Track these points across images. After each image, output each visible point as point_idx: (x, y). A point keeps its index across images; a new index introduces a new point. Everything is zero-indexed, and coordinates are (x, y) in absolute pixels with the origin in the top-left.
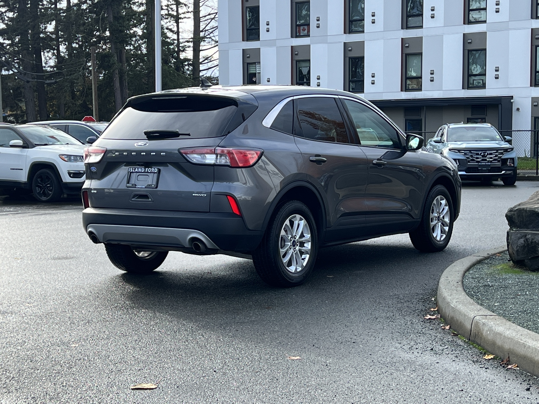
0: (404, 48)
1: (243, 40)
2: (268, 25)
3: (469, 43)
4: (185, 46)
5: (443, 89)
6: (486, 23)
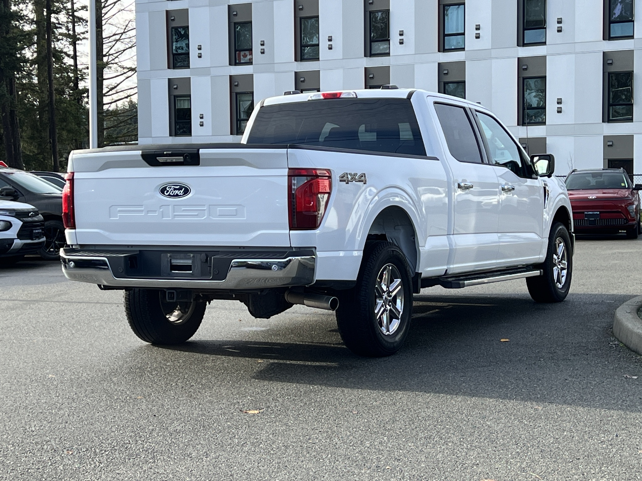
0: (368, 79)
1: (169, 68)
2: (200, 49)
3: (444, 74)
4: (84, 73)
6: (464, 51)
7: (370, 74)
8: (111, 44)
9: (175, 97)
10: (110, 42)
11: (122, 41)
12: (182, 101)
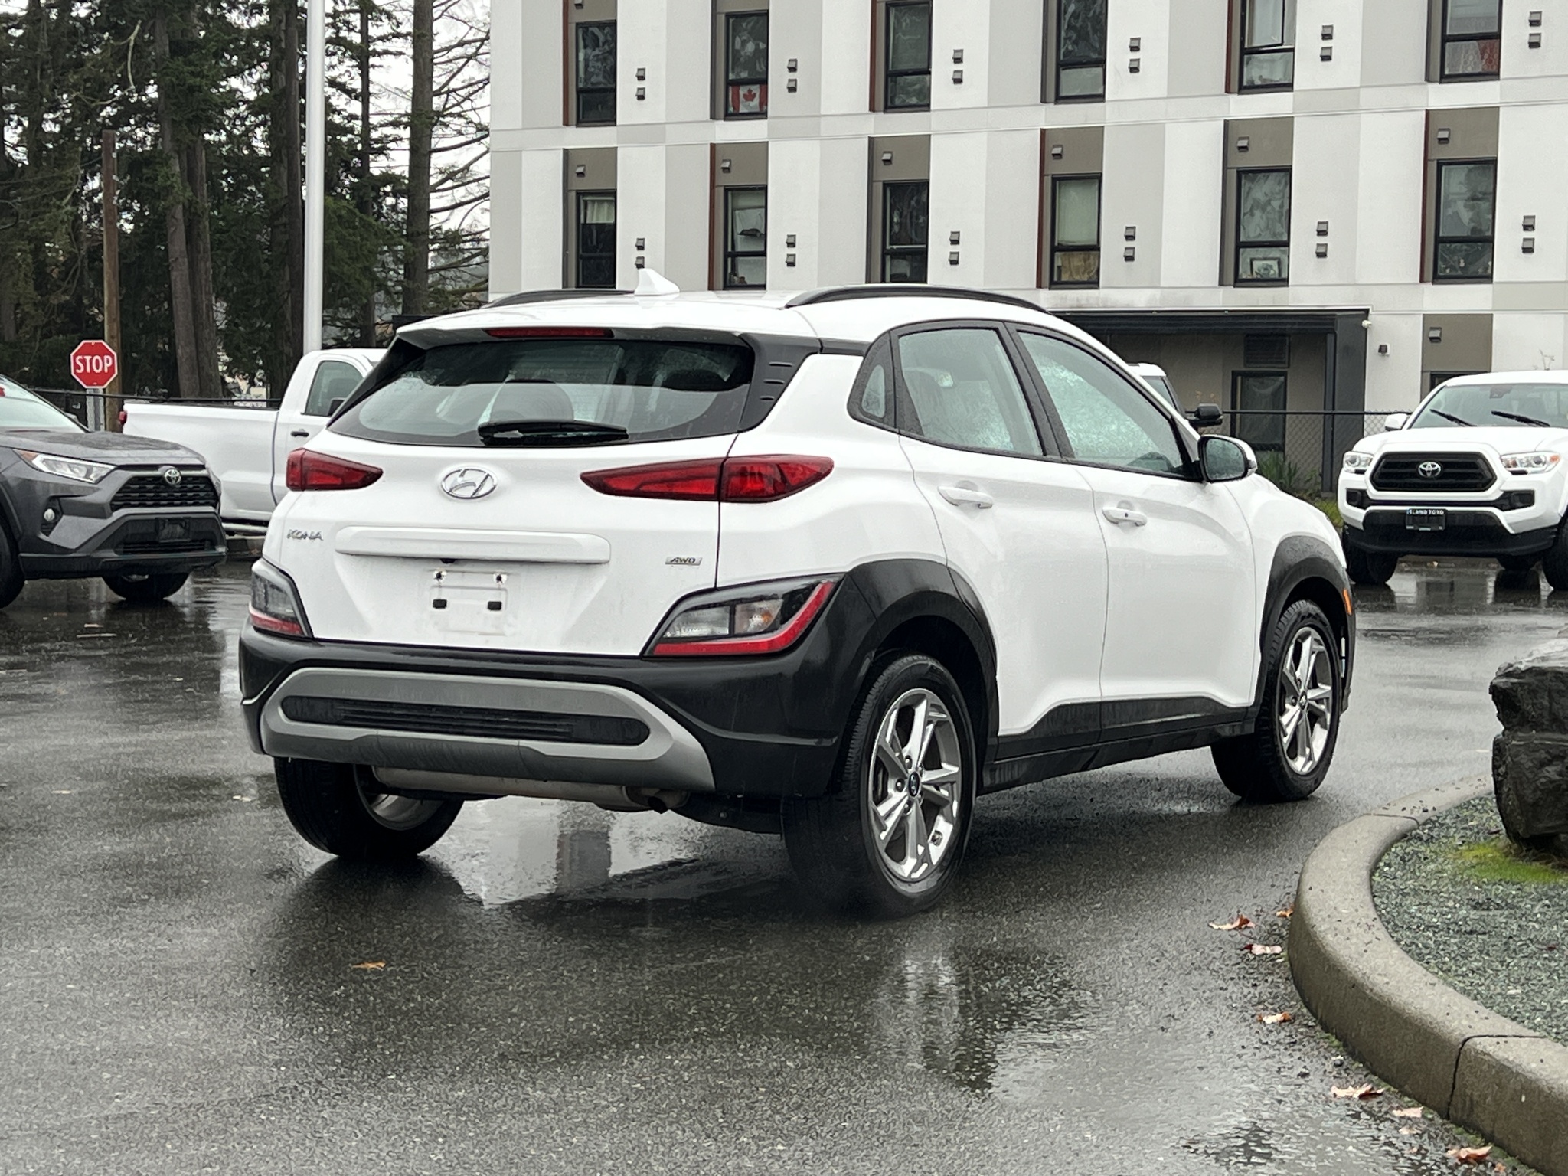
0: (1048, 158)
1: (566, 123)
3: (1240, 148)
4: (387, 136)
5: (1163, 284)
6: (1292, 91)
7: (1054, 146)
8: (453, 66)
9: (579, 194)
10: (450, 61)
11: (479, 57)
12: (596, 205)
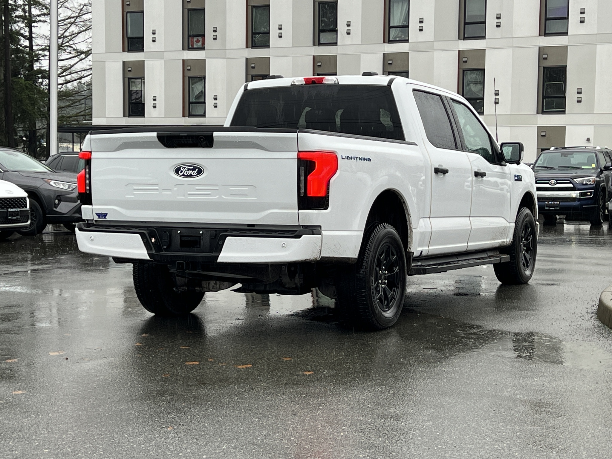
0: (316, 66)
1: (124, 51)
2: (154, 34)
3: (389, 64)
4: (40, 54)
6: (408, 42)
7: (318, 62)
9: (129, 79)
10: (65, 25)
